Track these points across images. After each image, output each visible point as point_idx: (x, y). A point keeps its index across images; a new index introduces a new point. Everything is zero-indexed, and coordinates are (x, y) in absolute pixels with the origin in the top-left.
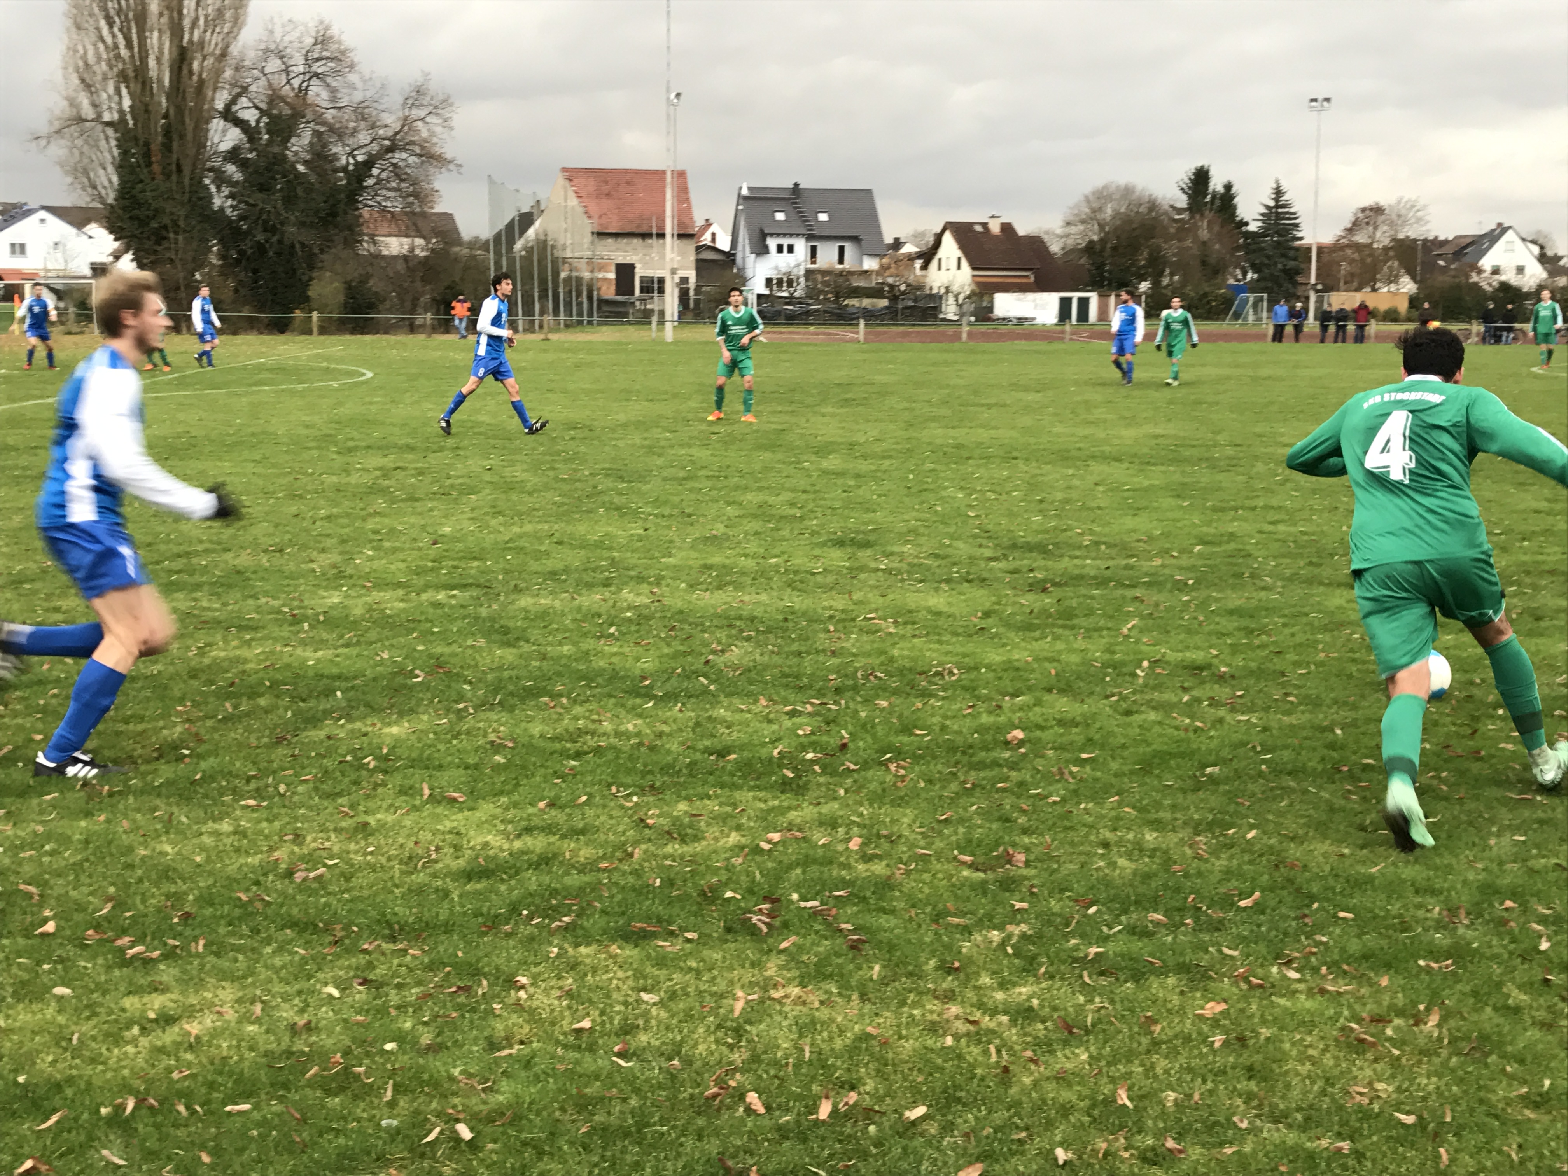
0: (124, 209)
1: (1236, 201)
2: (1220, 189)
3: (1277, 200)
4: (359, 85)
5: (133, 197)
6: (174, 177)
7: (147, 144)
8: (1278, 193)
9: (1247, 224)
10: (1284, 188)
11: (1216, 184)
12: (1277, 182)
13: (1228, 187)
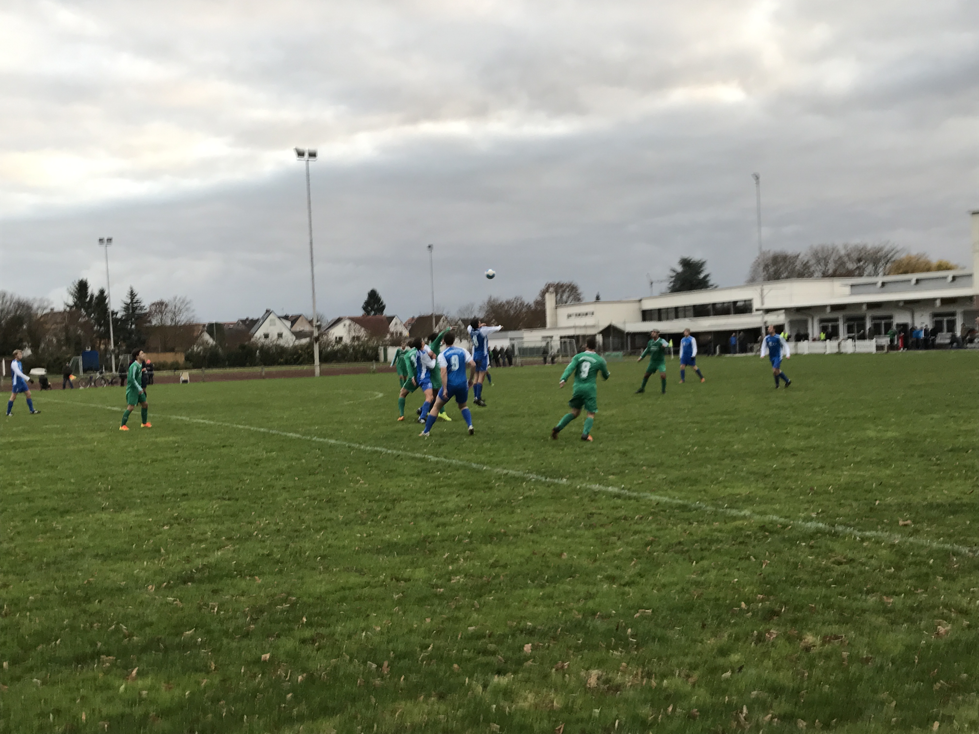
1: (107, 301)
2: (96, 293)
3: (132, 299)
8: (132, 295)
9: (117, 313)
10: (135, 292)
11: (93, 290)
12: (131, 288)
13: (102, 292)
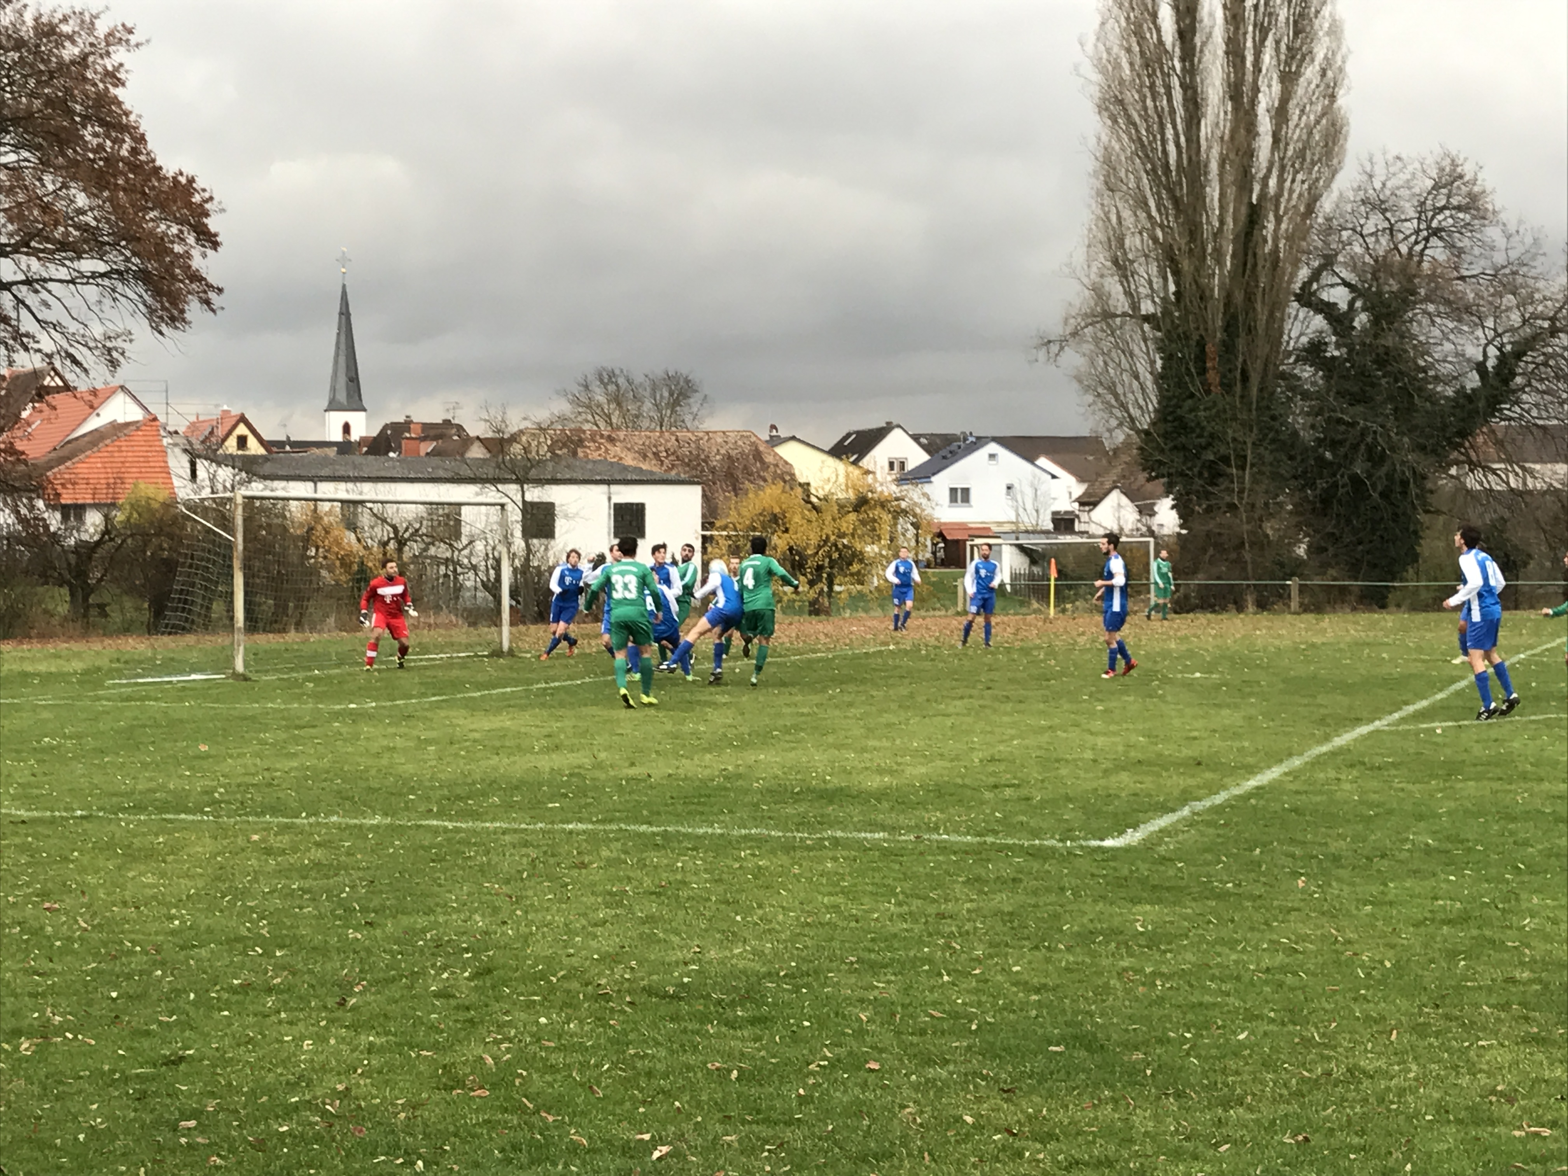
0: (1165, 436)
4: (1501, 242)
5: (1180, 419)
6: (1238, 388)
7: (1201, 345)
